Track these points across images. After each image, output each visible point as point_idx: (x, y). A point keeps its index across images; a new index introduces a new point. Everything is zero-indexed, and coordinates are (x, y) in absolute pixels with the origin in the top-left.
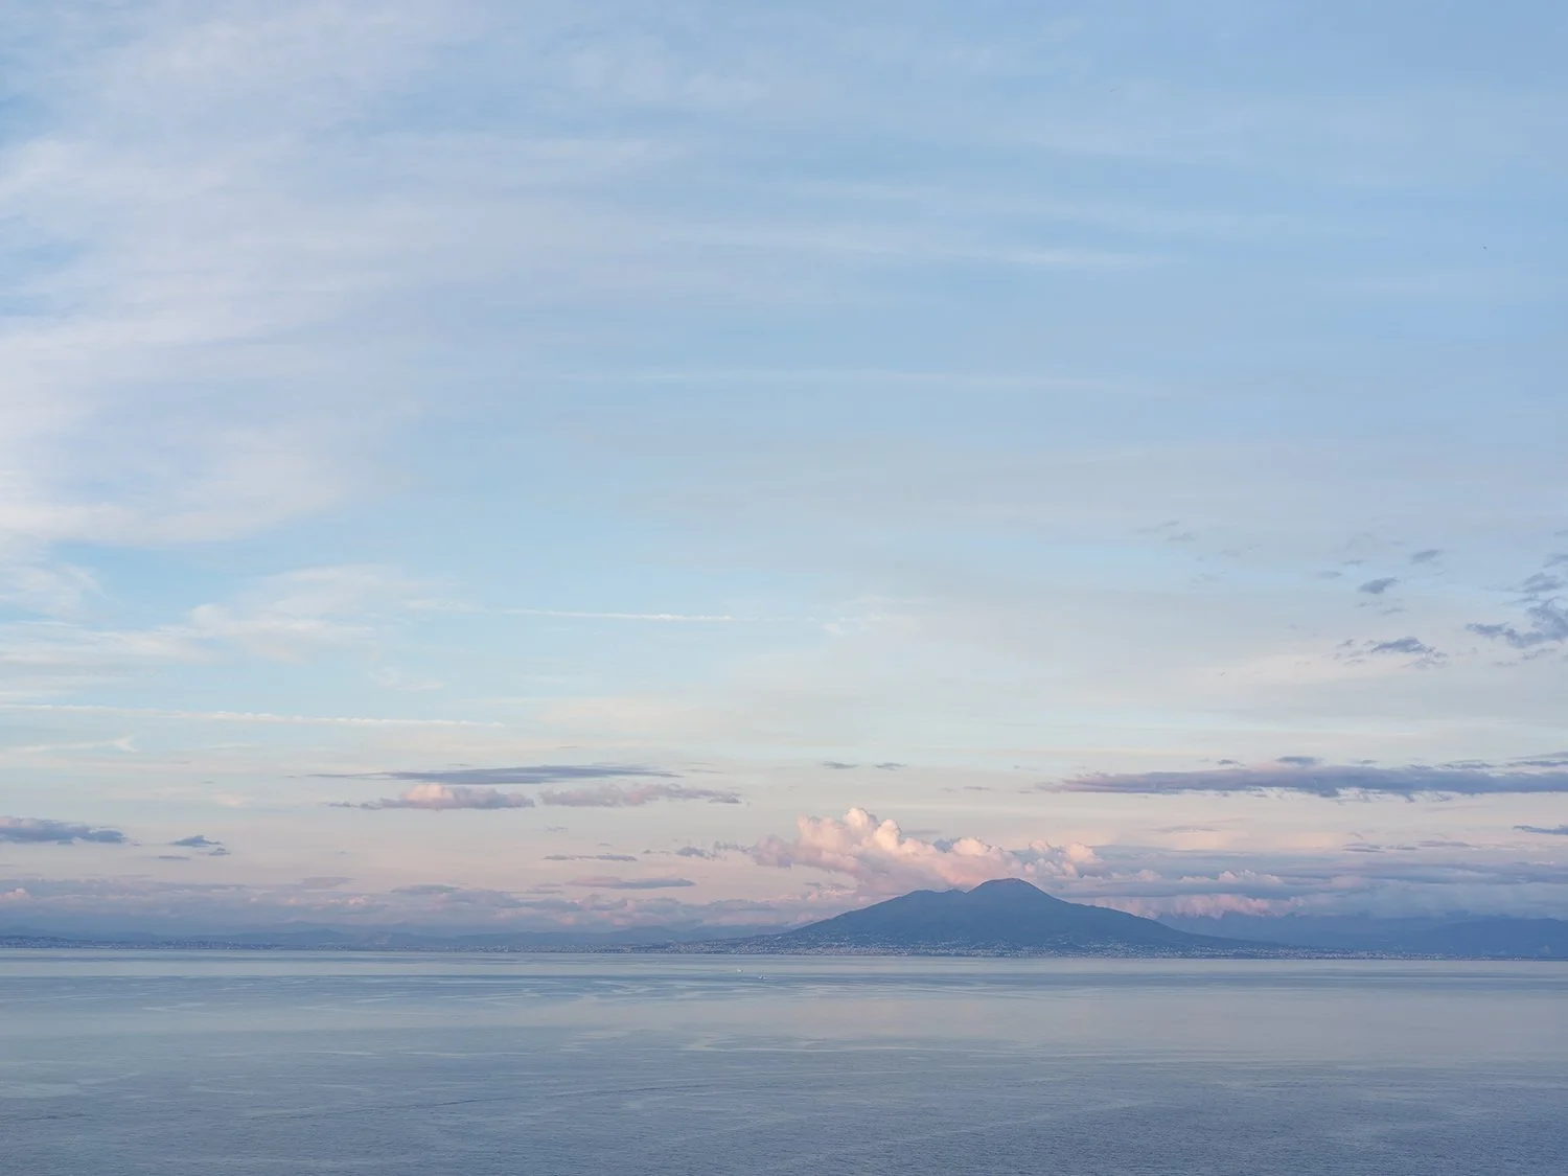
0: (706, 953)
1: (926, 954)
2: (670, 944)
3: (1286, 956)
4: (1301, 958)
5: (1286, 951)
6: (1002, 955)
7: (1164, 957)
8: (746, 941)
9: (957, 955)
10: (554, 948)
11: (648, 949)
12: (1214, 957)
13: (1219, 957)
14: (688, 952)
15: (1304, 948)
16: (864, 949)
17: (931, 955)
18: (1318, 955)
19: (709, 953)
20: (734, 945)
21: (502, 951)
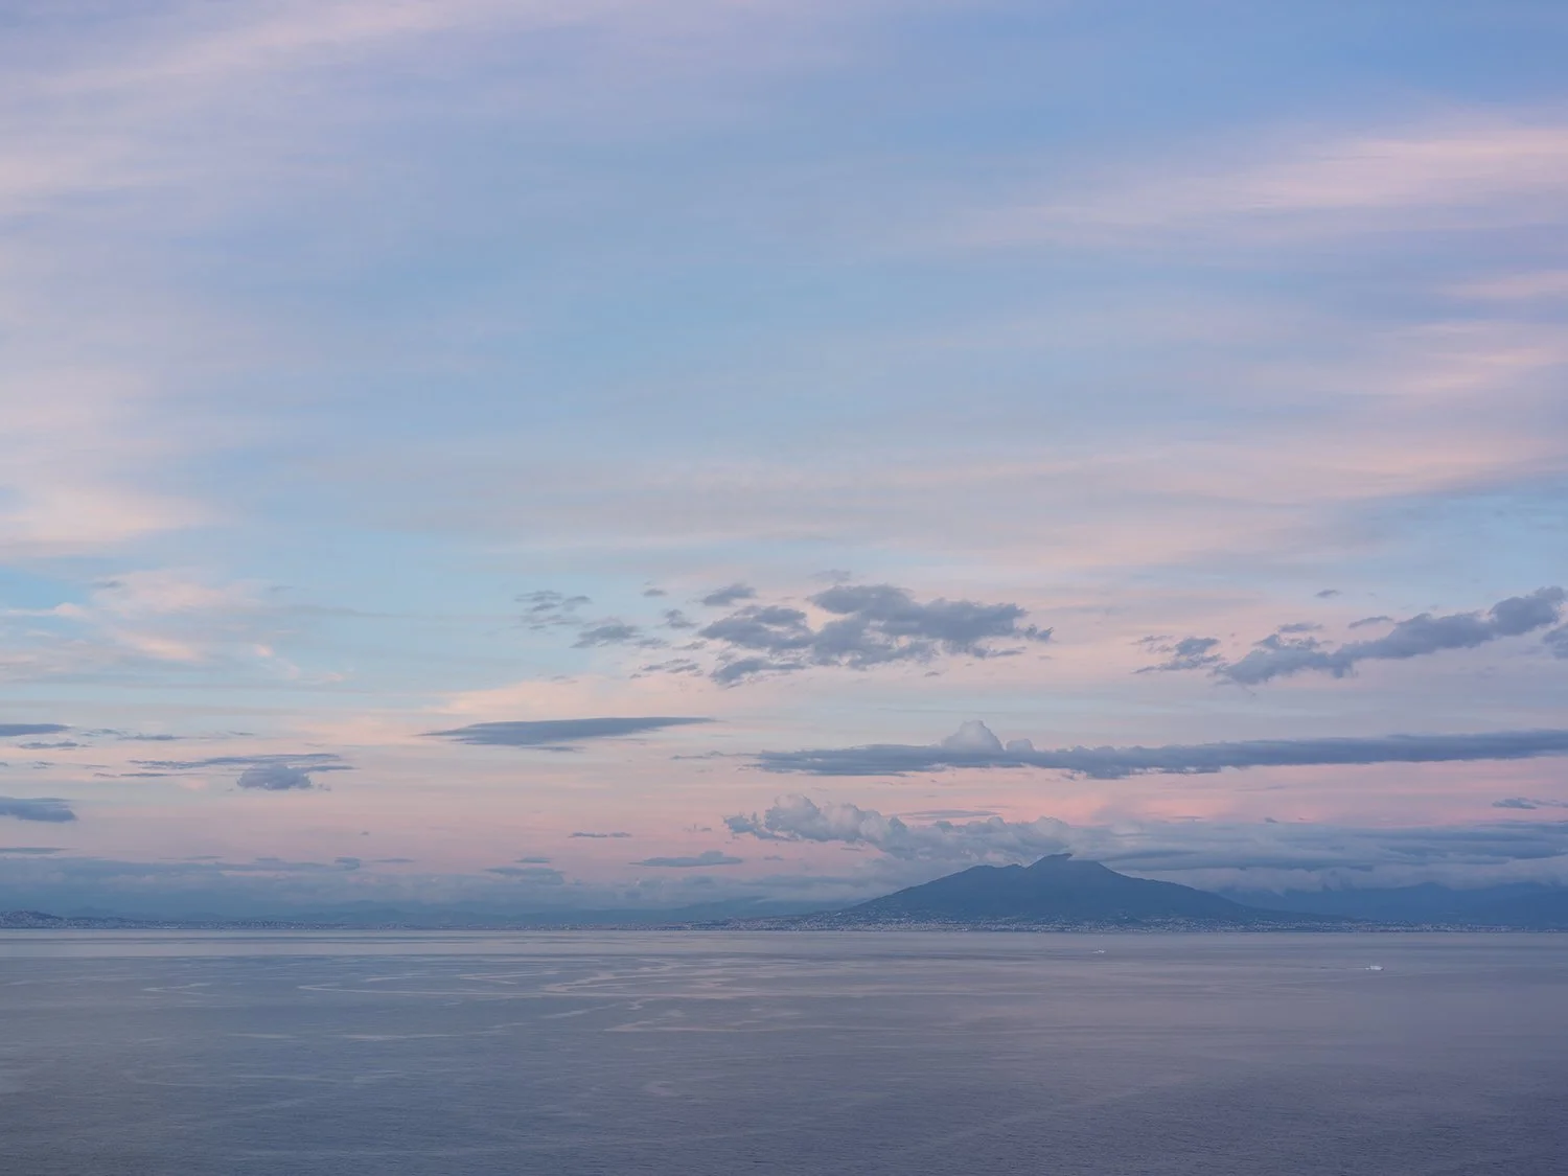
0: (766, 929)
1: (986, 930)
2: (730, 920)
3: (1350, 930)
4: (1364, 931)
5: (1350, 924)
6: (1062, 930)
7: (1226, 931)
8: (806, 917)
9: (1017, 930)
10: (615, 926)
11: (707, 927)
12: (1276, 930)
13: (1282, 930)
14: (749, 929)
15: (1368, 921)
16: (923, 925)
17: (990, 930)
18: (1382, 928)
19: (770, 929)
20: (794, 922)
21: (564, 929)
